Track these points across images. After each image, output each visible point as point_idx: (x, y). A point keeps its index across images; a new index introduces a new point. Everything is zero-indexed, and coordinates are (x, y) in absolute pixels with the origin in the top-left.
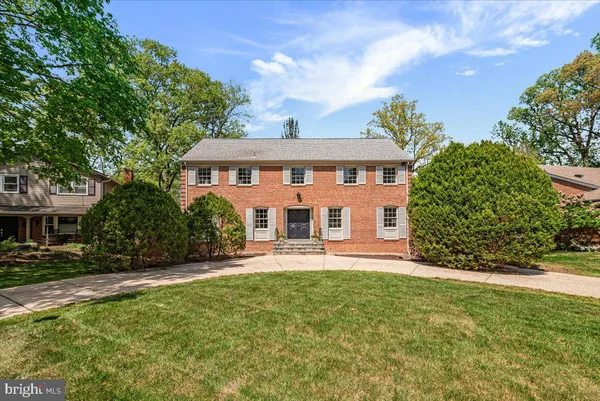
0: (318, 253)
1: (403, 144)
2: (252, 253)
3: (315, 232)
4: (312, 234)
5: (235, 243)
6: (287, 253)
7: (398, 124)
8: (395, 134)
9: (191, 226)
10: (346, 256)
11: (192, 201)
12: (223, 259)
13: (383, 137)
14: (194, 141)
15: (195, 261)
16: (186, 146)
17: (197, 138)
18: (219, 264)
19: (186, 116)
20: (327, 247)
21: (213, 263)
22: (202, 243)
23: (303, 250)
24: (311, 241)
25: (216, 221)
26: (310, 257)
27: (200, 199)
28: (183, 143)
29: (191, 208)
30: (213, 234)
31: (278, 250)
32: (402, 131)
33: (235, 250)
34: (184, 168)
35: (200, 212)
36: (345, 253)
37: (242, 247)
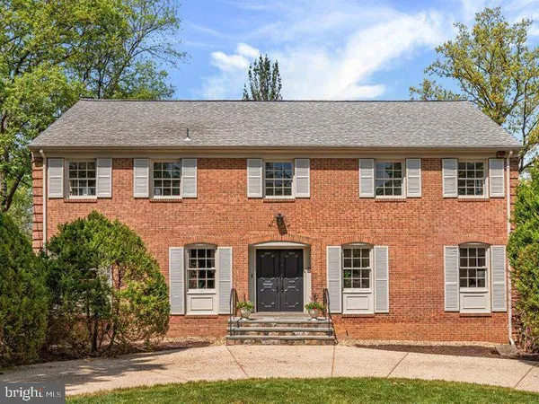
0: (321, 342)
1: (499, 113)
2: (182, 340)
3: (314, 297)
4: (307, 300)
5: (145, 319)
6: (257, 341)
7: (490, 71)
8: (483, 90)
9: (53, 283)
10: (380, 347)
11: (56, 232)
12: (122, 354)
13: (457, 99)
14: (59, 105)
15: (63, 356)
16: (44, 116)
17: (66, 100)
18: (112, 364)
19: (39, 54)
20: (340, 329)
21: (99, 362)
22: (77, 319)
23: (288, 336)
24: (305, 316)
25: (107, 274)
26: (302, 349)
27: (72, 228)
28: (36, 109)
29: (54, 245)
30: (100, 302)
31: (237, 335)
32: (497, 88)
33: (147, 335)
34: (39, 161)
35: (73, 254)
36: (377, 343)
37: (162, 328)
